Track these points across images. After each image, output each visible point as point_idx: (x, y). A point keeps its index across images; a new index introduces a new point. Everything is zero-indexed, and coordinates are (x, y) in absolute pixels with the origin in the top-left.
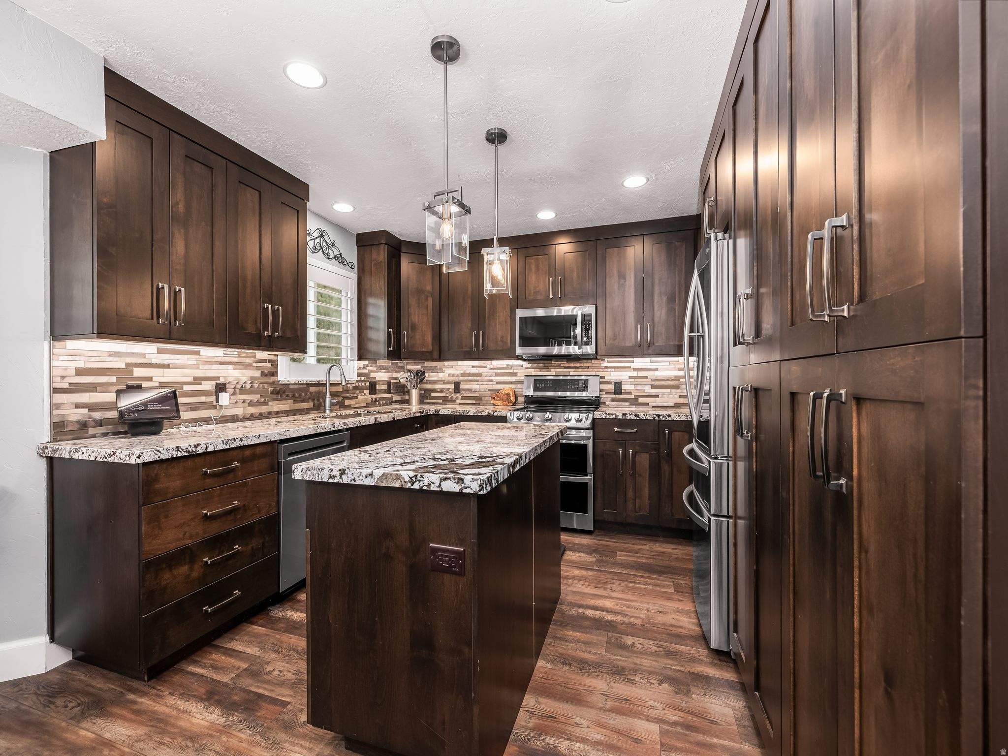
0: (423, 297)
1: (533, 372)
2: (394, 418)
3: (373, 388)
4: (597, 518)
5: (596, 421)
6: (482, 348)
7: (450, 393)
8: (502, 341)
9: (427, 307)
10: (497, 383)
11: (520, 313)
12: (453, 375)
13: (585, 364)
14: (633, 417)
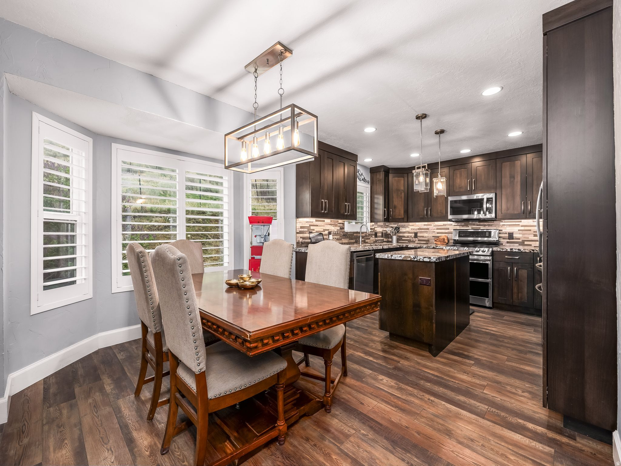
0: (400, 193)
1: (458, 228)
2: (389, 247)
3: (376, 235)
4: (495, 301)
5: (494, 252)
6: (430, 215)
7: (412, 238)
8: (441, 212)
9: (401, 198)
10: (438, 233)
11: (450, 199)
12: (414, 229)
13: (489, 224)
14: (517, 251)
